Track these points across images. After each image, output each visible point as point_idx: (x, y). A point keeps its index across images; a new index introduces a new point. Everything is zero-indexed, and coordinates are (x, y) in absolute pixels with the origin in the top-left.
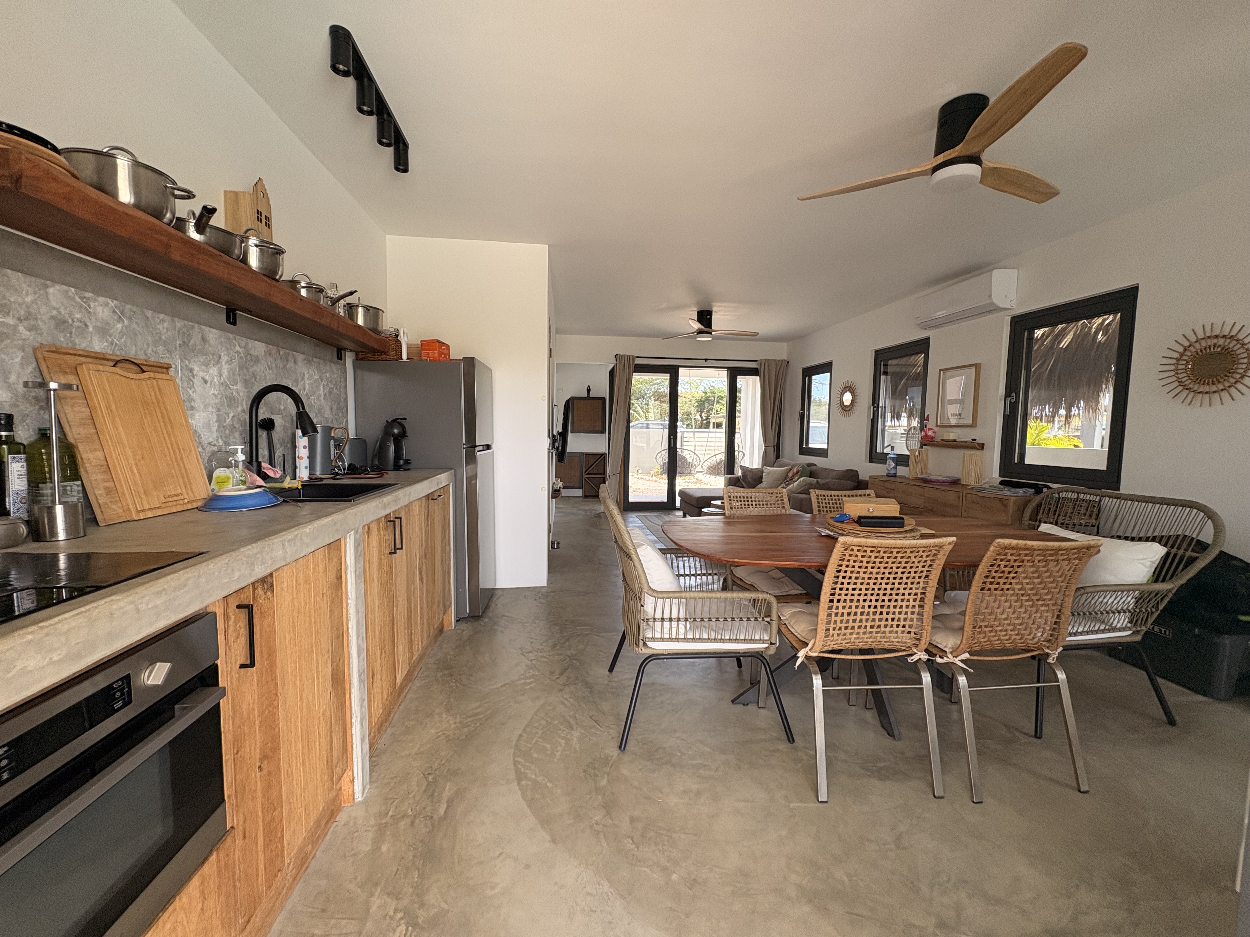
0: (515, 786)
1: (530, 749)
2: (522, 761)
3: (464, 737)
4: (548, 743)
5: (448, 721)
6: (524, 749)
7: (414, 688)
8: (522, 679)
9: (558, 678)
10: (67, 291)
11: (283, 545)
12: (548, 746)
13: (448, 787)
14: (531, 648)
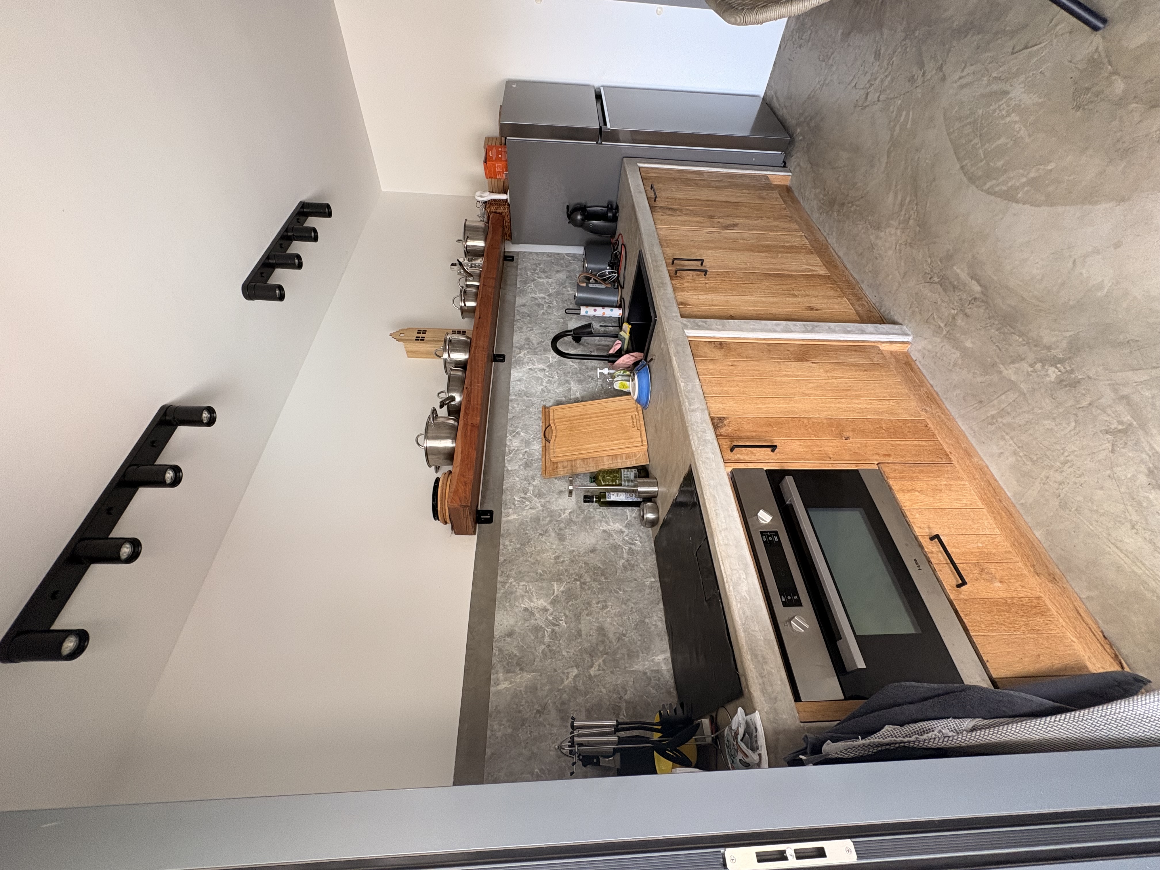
0: (1016, 207)
1: (988, 164)
2: (994, 182)
3: (918, 228)
4: (999, 138)
5: (890, 234)
6: (980, 173)
7: (835, 245)
8: (895, 126)
9: (924, 73)
10: (508, 461)
11: (693, 411)
12: (1003, 140)
13: (958, 271)
14: (862, 92)
